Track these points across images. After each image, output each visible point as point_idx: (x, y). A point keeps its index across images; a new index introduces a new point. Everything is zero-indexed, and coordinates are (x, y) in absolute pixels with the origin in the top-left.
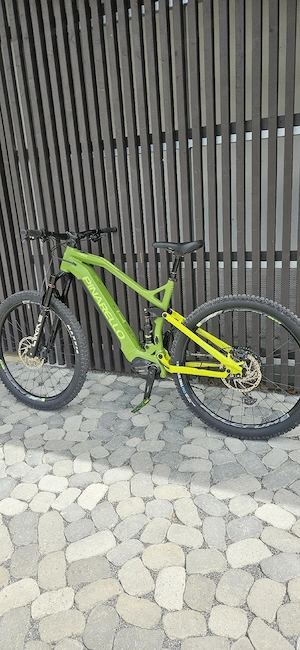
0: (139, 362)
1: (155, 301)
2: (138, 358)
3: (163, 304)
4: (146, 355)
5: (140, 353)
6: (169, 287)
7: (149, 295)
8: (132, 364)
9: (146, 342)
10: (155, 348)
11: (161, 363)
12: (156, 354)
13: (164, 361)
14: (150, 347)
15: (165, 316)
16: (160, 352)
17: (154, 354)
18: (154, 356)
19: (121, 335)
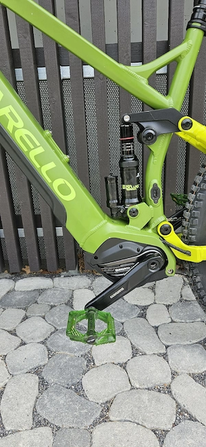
0: (115, 249)
1: (156, 97)
2: (112, 242)
3: (174, 100)
4: (132, 232)
5: (114, 229)
8: (96, 258)
9: (127, 201)
10: (152, 212)
11: (169, 246)
12: (153, 226)
13: (173, 238)
14: (137, 211)
15: (187, 125)
16: (162, 220)
17: (147, 226)
18: (150, 231)
19: (67, 192)
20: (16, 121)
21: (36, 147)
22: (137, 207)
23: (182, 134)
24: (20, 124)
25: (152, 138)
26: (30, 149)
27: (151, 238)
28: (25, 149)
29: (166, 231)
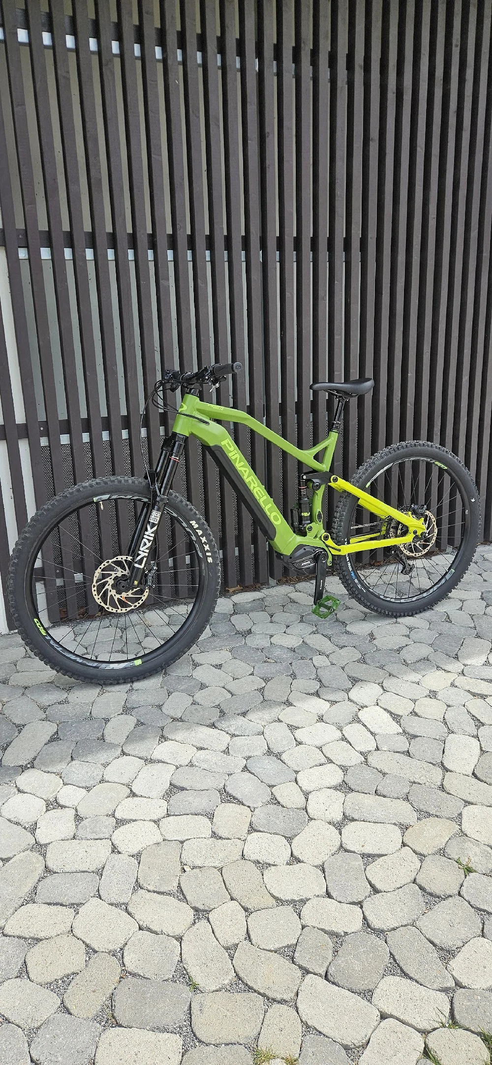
0: (302, 551)
1: (315, 465)
2: (300, 546)
3: (325, 467)
4: (309, 540)
5: (299, 540)
6: (332, 441)
7: (307, 456)
8: (291, 558)
9: (304, 522)
10: (318, 528)
11: (327, 546)
12: (319, 536)
13: (330, 542)
14: (311, 527)
15: (335, 480)
16: (323, 533)
17: (316, 537)
18: (318, 539)
19: (277, 520)
20: (255, 484)
21: (263, 496)
22: (311, 525)
23: (332, 484)
24: (256, 485)
25: (318, 487)
26: (260, 498)
27: (318, 543)
28: (257, 498)
29: (326, 538)
